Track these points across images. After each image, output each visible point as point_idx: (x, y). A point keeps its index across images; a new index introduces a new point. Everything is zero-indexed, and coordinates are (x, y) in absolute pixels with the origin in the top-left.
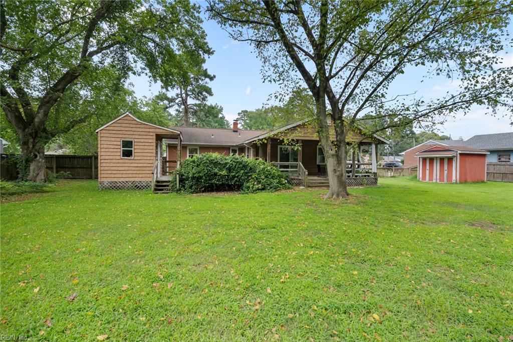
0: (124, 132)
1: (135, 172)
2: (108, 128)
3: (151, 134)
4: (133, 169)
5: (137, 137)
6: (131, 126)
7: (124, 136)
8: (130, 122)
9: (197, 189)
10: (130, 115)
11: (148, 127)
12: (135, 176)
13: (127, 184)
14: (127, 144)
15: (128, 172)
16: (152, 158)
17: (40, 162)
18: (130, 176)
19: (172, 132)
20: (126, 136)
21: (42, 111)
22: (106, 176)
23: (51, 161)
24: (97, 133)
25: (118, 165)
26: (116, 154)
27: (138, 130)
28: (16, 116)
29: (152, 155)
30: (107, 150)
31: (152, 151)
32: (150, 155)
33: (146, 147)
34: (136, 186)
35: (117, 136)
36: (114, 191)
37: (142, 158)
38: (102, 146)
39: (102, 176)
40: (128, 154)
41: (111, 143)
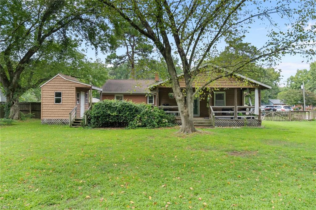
0: (56, 87)
1: (62, 113)
2: (47, 85)
3: (73, 87)
4: (62, 111)
5: (64, 90)
6: (61, 82)
7: (56, 89)
8: (60, 80)
9: (97, 125)
10: (60, 75)
11: (71, 83)
12: (62, 115)
13: (57, 121)
14: (58, 95)
15: (58, 113)
16: (73, 104)
17: (16, 107)
18: (60, 115)
19: (86, 86)
20: (57, 89)
21: (16, 75)
22: (46, 115)
23: (29, 106)
24: (41, 88)
25: (53, 108)
26: (51, 101)
27: (65, 85)
28: (4, 79)
29: (73, 101)
30: (46, 99)
31: (73, 99)
32: (71, 101)
33: (69, 96)
34: (63, 122)
35: (52, 89)
36: (50, 126)
37: (67, 104)
38: (44, 96)
39: (43, 115)
40: (58, 101)
41: (49, 94)
